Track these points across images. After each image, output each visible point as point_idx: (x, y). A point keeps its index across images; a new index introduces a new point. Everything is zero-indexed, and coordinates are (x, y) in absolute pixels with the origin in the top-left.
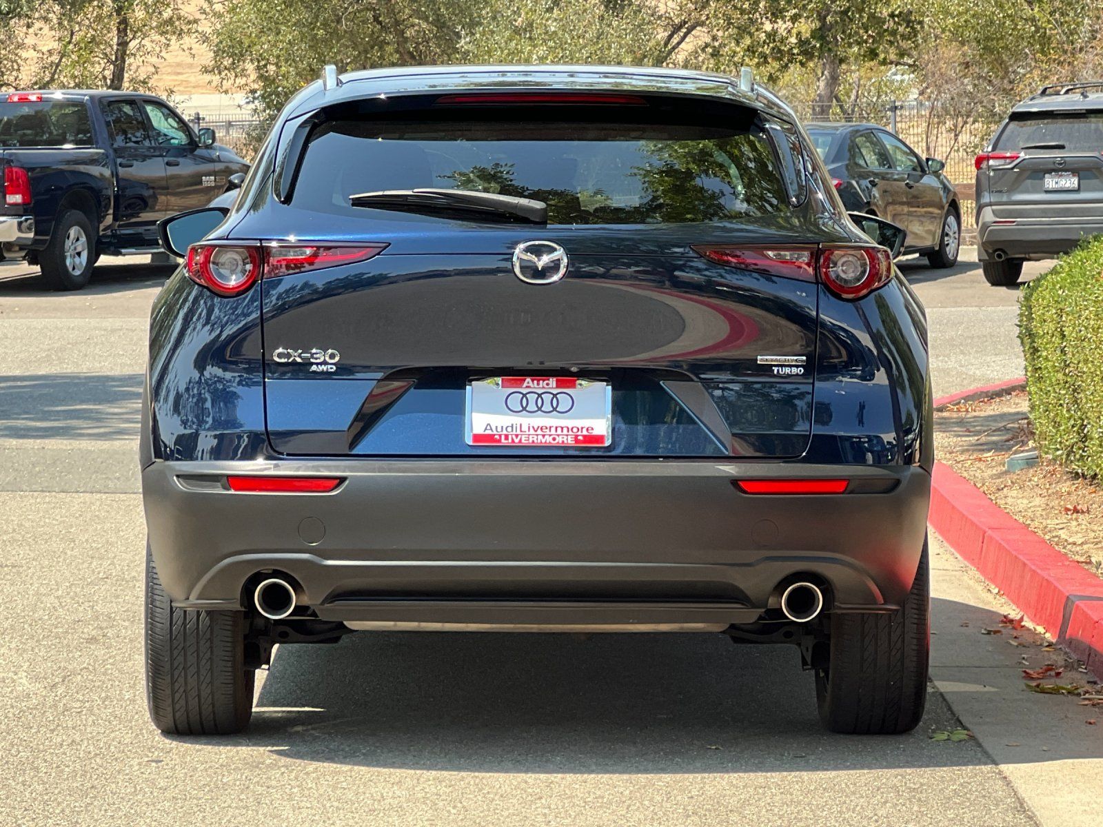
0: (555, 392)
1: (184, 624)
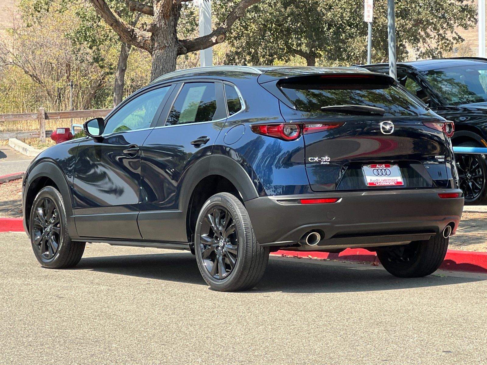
0: (385, 169)
1: (257, 252)
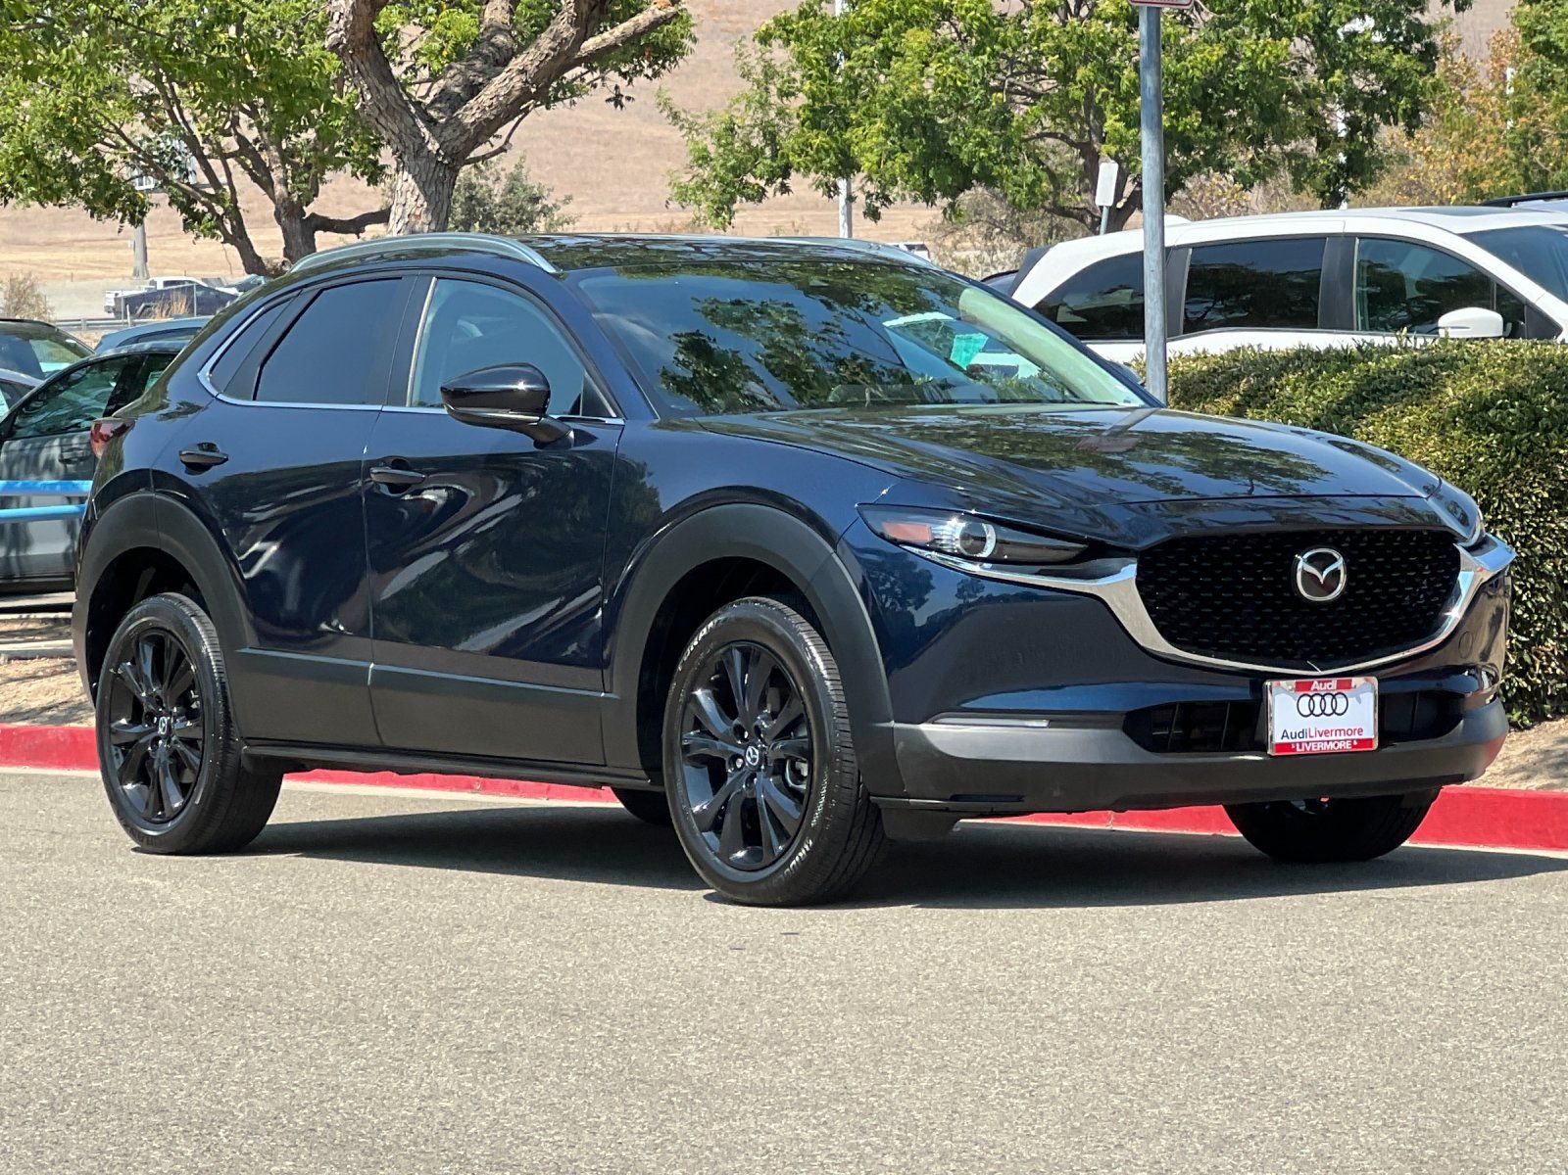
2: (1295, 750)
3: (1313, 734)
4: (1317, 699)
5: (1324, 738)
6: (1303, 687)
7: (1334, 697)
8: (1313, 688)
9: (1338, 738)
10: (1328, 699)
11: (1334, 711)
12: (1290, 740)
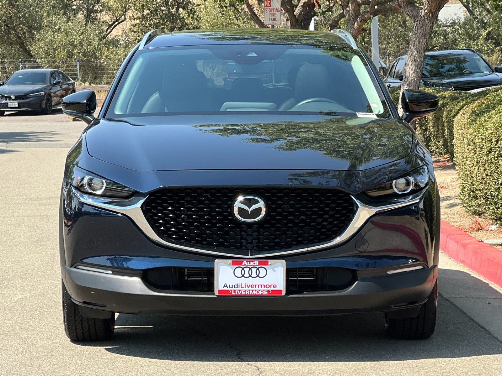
2: (231, 293)
3: (243, 286)
4: (247, 270)
5: (250, 288)
6: (237, 263)
7: (258, 269)
8: (243, 264)
9: (260, 288)
10: (254, 270)
11: (258, 276)
12: (229, 289)
